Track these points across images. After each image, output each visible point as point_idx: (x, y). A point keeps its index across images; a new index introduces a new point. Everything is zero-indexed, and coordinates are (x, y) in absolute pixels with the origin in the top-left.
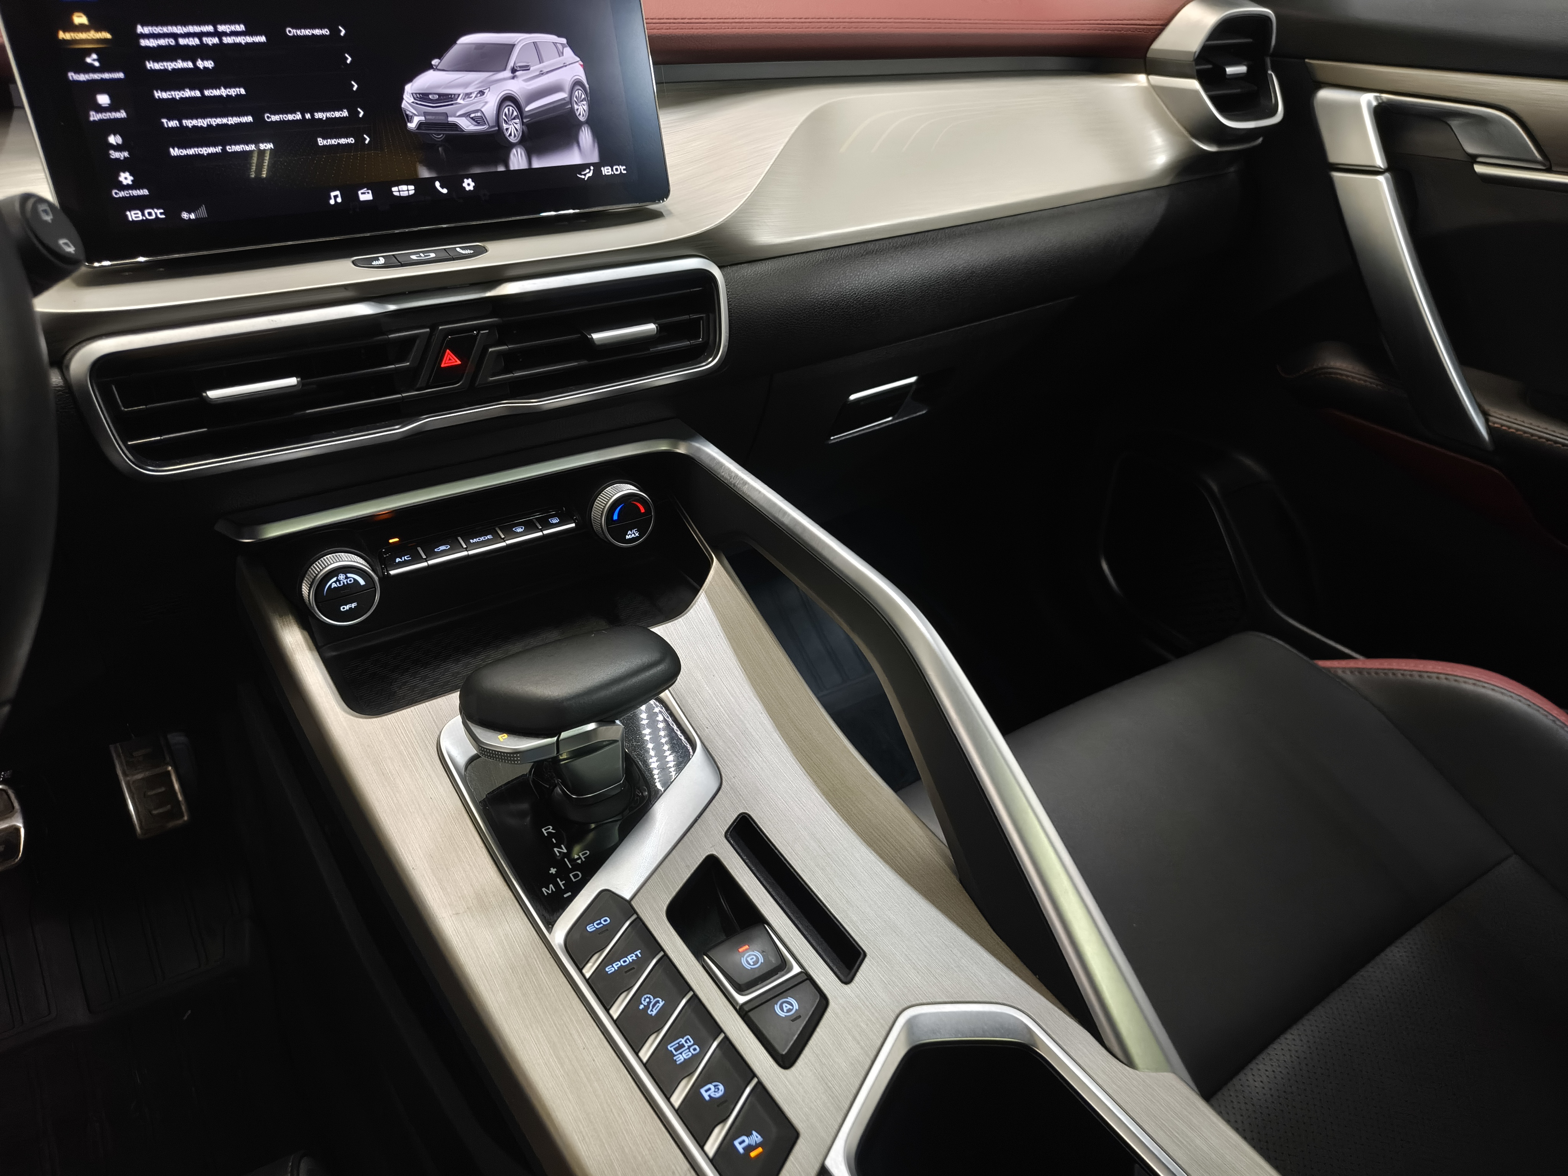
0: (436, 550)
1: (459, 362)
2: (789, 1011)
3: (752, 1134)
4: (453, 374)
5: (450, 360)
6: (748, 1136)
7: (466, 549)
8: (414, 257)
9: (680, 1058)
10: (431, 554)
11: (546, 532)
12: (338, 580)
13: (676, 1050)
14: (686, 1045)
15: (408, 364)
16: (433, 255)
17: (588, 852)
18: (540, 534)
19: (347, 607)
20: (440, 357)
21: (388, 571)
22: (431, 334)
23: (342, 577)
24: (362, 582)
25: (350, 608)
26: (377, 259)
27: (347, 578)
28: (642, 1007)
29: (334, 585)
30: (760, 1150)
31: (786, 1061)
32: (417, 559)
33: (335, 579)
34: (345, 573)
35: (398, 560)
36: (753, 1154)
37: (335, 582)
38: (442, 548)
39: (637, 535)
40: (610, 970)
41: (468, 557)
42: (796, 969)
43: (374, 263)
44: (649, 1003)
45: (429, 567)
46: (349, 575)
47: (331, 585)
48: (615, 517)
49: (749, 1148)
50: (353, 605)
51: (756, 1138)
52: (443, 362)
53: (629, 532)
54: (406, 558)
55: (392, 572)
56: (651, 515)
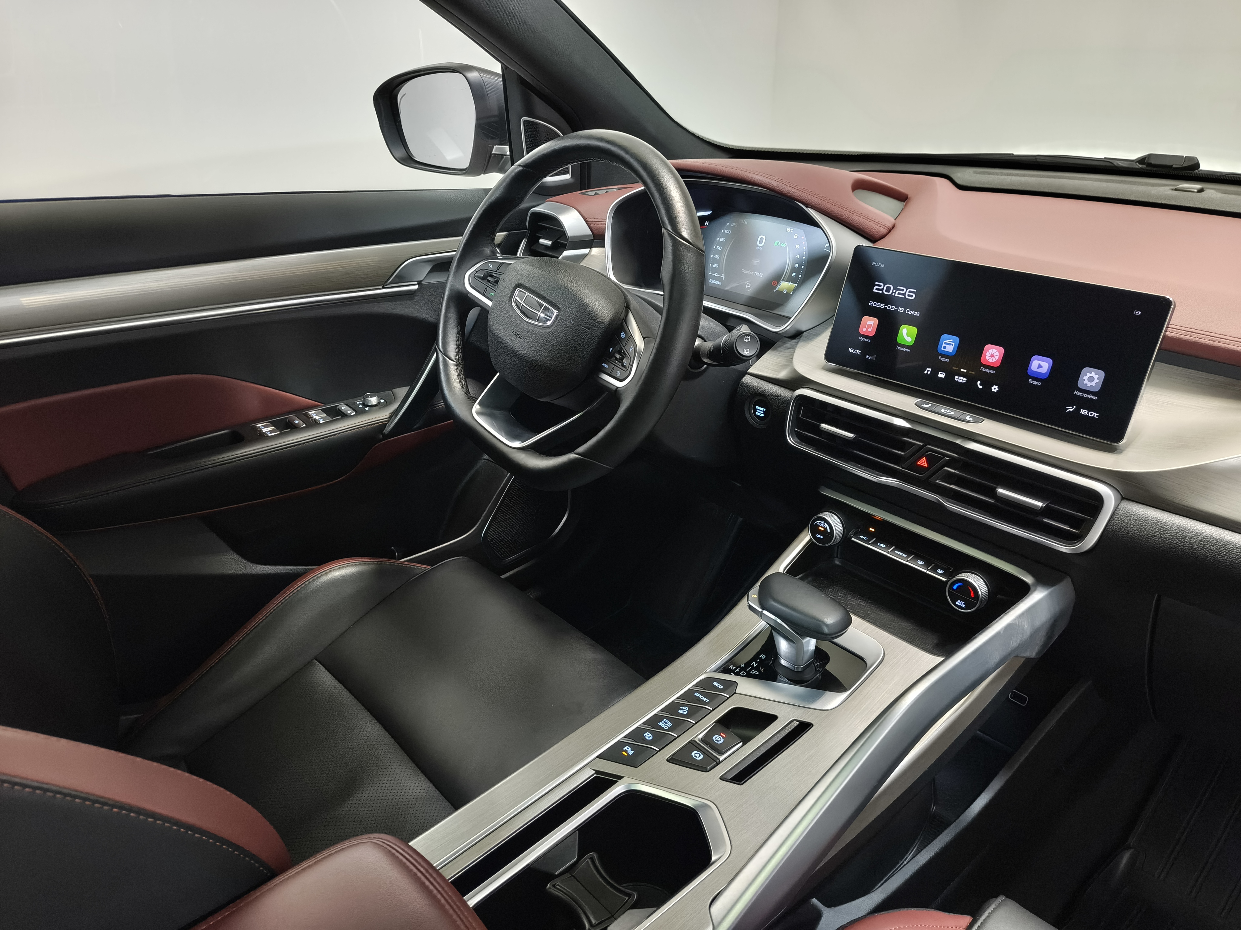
0: (878, 544)
1: (926, 466)
2: (696, 756)
3: (632, 751)
4: (921, 469)
5: (923, 462)
6: (631, 750)
7: (888, 553)
8: (943, 411)
9: (661, 724)
10: (874, 544)
11: (928, 572)
13: (665, 722)
14: (667, 724)
15: (903, 454)
16: (952, 413)
17: (758, 673)
18: (925, 571)
19: (819, 536)
20: (920, 458)
21: (852, 537)
22: (922, 447)
23: (823, 522)
24: (829, 530)
25: (820, 538)
26: (928, 404)
27: (824, 524)
28: (681, 708)
29: (818, 524)
30: (626, 755)
31: (672, 760)
32: (867, 542)
33: (820, 521)
35: (862, 537)
36: (624, 753)
37: (820, 523)
38: (882, 545)
39: (963, 606)
40: (696, 694)
42: (721, 758)
43: (921, 405)
44: (684, 709)
45: (866, 547)
46: (825, 524)
47: (817, 523)
48: (955, 587)
49: (626, 751)
50: (822, 537)
51: (631, 752)
52: (919, 462)
53: (959, 601)
54: (865, 538)
55: (853, 539)
56: (977, 603)
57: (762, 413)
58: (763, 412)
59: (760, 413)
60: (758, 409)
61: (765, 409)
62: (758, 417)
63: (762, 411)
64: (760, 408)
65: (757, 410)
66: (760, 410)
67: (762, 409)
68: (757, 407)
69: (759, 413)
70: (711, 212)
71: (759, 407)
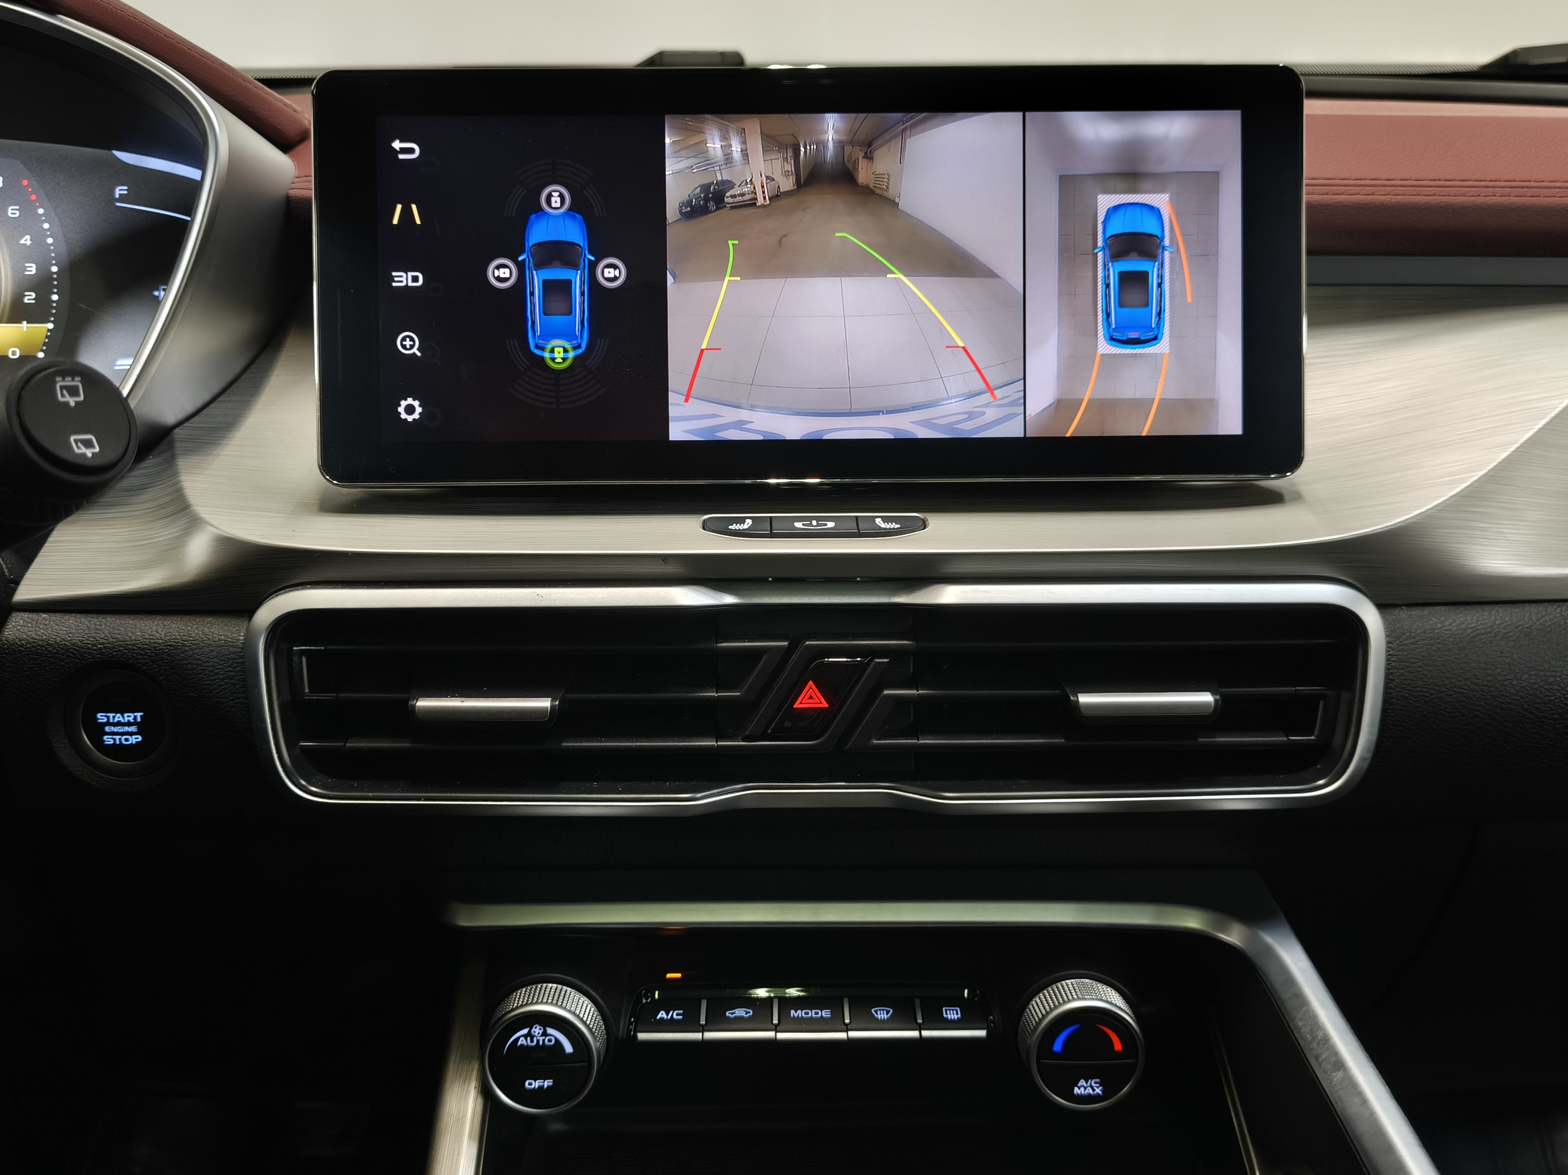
1: (824, 704)
4: (808, 722)
5: (811, 698)
7: (776, 1028)
8: (798, 525)
10: (717, 1021)
11: (926, 1033)
12: (529, 1035)
15: (740, 694)
16: (831, 525)
18: (916, 1034)
19: (536, 1084)
20: (796, 690)
21: (636, 1032)
22: (788, 653)
23: (537, 1030)
24: (568, 1048)
25: (541, 1088)
26: (742, 521)
27: (545, 1034)
29: (522, 1041)
32: (689, 1023)
33: (525, 1031)
34: (544, 1025)
35: (662, 1015)
37: (525, 1036)
39: (1098, 1091)
41: (774, 1042)
43: (733, 527)
45: (704, 1043)
46: (550, 1031)
47: (518, 1039)
48: (1058, 1046)
50: (547, 1083)
52: (798, 701)
53: (1082, 1082)
54: (676, 1015)
55: (642, 1036)
56: (1136, 1065)
57: (131, 734)
58: (133, 729)
59: (122, 734)
60: (108, 723)
61: (139, 715)
62: (117, 751)
63: (129, 724)
64: (118, 717)
65: (107, 729)
66: (119, 724)
67: (129, 717)
68: (101, 717)
69: (117, 737)
71: (111, 715)
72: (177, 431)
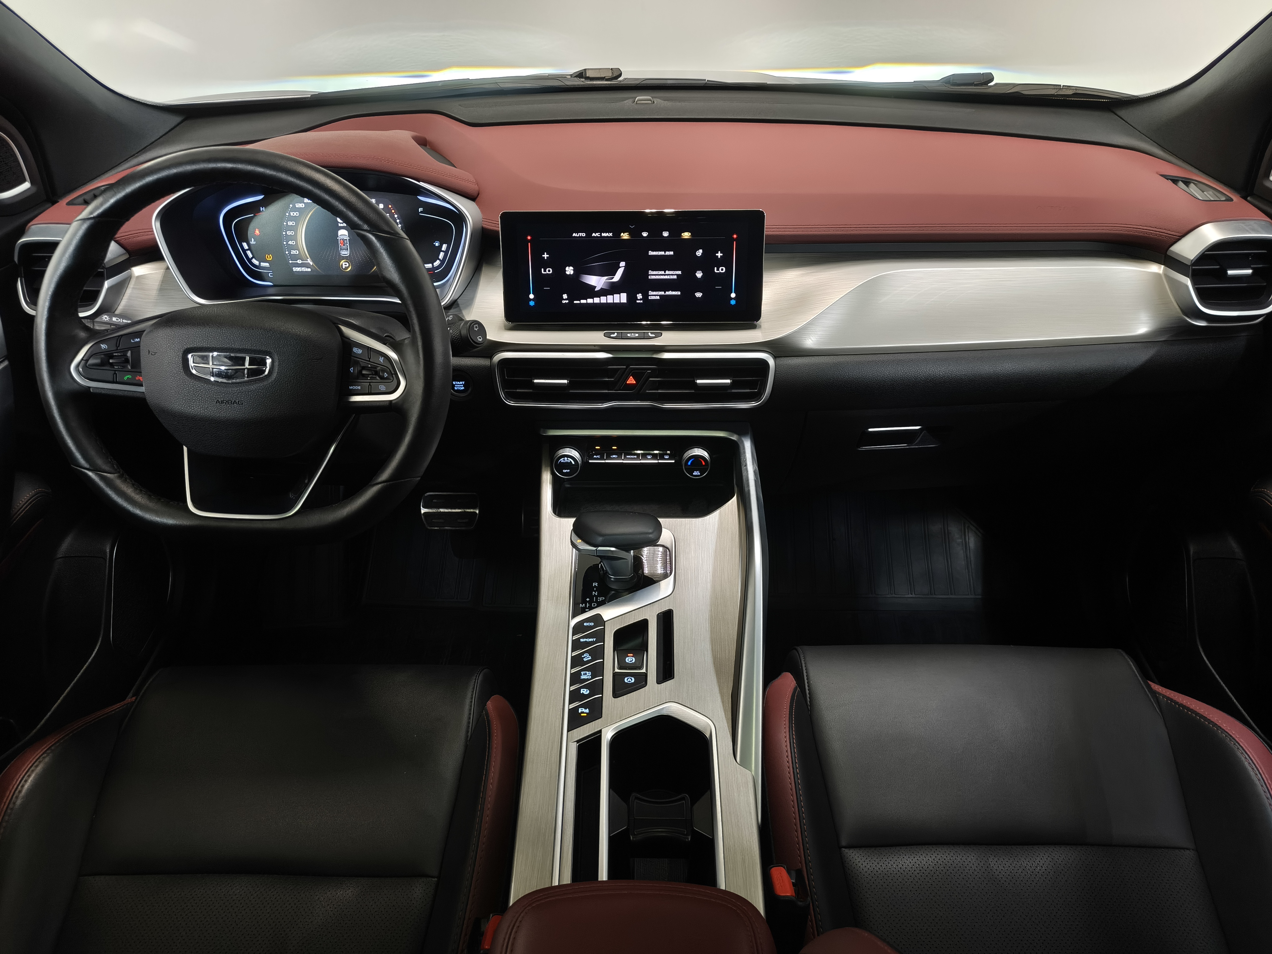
0: (611, 456)
1: (635, 382)
2: (630, 681)
3: (586, 709)
4: (631, 386)
5: (631, 381)
6: (585, 709)
7: (623, 460)
8: (629, 335)
9: (583, 677)
10: (608, 458)
11: (660, 461)
12: (564, 460)
13: (584, 674)
14: (588, 674)
15: (613, 379)
16: (637, 335)
17: (604, 598)
18: (657, 461)
19: (566, 471)
20: (627, 378)
21: (587, 461)
22: (626, 369)
23: (566, 458)
24: (573, 463)
25: (567, 472)
26: (614, 333)
27: (568, 459)
28: (583, 656)
29: (562, 461)
30: (585, 715)
31: (616, 695)
32: (602, 458)
33: (563, 459)
34: (567, 457)
35: (595, 456)
36: (582, 715)
37: (563, 460)
38: (614, 456)
39: (699, 474)
40: (582, 640)
41: (623, 463)
42: (644, 671)
43: (612, 336)
44: (586, 656)
45: (605, 463)
46: (569, 459)
48: (690, 464)
49: (583, 713)
50: (568, 471)
51: (587, 711)
52: (628, 381)
53: (695, 472)
54: (598, 457)
55: (590, 461)
56: (708, 468)
57: (462, 387)
58: (462, 386)
59: (459, 387)
60: (456, 384)
61: (463, 382)
62: (458, 391)
63: (461, 384)
64: (458, 383)
65: (456, 386)
66: (459, 384)
67: (461, 383)
68: (454, 383)
69: (458, 388)
70: (263, 196)
71: (456, 382)
72: (458, 300)
